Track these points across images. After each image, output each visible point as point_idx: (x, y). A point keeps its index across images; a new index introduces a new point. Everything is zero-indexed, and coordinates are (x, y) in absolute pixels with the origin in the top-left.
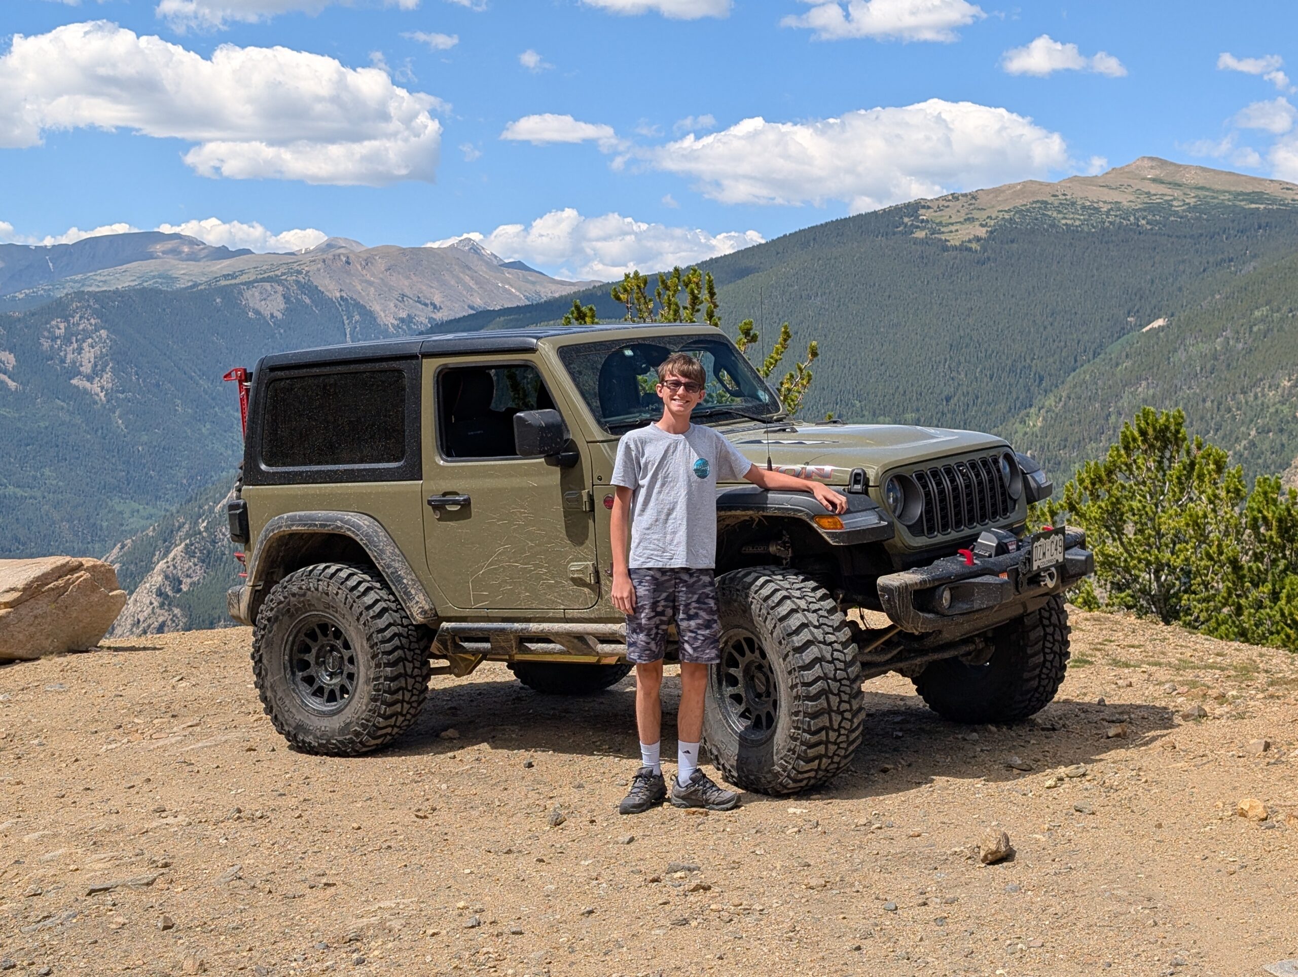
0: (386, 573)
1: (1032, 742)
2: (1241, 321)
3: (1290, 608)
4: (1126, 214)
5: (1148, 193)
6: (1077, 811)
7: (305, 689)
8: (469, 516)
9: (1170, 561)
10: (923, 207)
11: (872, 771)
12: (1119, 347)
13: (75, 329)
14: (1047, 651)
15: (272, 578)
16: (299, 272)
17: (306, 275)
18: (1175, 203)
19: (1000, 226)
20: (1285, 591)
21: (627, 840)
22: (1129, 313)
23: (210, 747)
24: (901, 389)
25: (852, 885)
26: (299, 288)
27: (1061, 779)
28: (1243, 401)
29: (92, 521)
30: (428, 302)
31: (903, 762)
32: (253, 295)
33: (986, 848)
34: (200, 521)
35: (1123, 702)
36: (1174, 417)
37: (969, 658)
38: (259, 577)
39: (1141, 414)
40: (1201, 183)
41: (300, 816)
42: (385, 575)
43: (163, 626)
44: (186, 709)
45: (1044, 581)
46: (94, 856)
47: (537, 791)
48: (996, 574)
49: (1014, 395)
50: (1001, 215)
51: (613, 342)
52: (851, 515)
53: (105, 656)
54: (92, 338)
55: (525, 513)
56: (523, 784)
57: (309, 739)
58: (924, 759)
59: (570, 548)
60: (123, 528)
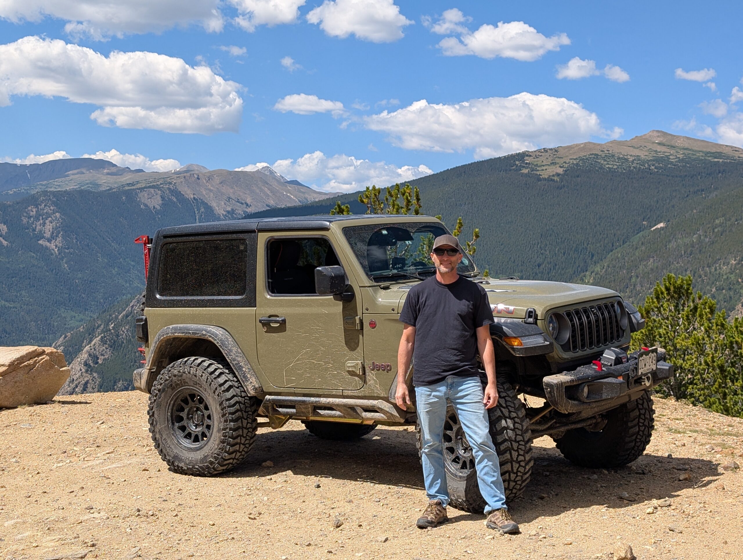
0: (233, 364)
1: (632, 482)
2: (708, 226)
4: (643, 162)
5: (656, 151)
6: (670, 530)
7: (180, 434)
8: (285, 330)
9: (682, 364)
10: (527, 156)
11: (534, 498)
12: (638, 238)
13: (42, 212)
14: (641, 424)
15: (162, 365)
16: (170, 183)
17: (174, 185)
18: (671, 157)
19: (571, 167)
21: (384, 539)
22: (644, 219)
23: (121, 467)
24: (512, 259)
26: (170, 193)
27: (656, 508)
28: (709, 272)
29: (48, 322)
30: (244, 202)
31: (553, 493)
32: (144, 196)
33: (618, 556)
34: (110, 323)
35: (683, 457)
36: (686, 280)
37: (591, 427)
38: (153, 364)
39: (666, 278)
40: (687, 146)
41: (177, 515)
42: (232, 365)
43: (87, 383)
44: (105, 442)
45: (644, 382)
46: (48, 538)
47: (324, 504)
48: (616, 377)
49: (577, 264)
50: (571, 161)
51: (375, 225)
52: (527, 337)
53: (57, 407)
54: (51, 218)
55: (320, 329)
56: (315, 498)
57: (181, 465)
58: (565, 491)
59: (347, 352)
60: (66, 326)
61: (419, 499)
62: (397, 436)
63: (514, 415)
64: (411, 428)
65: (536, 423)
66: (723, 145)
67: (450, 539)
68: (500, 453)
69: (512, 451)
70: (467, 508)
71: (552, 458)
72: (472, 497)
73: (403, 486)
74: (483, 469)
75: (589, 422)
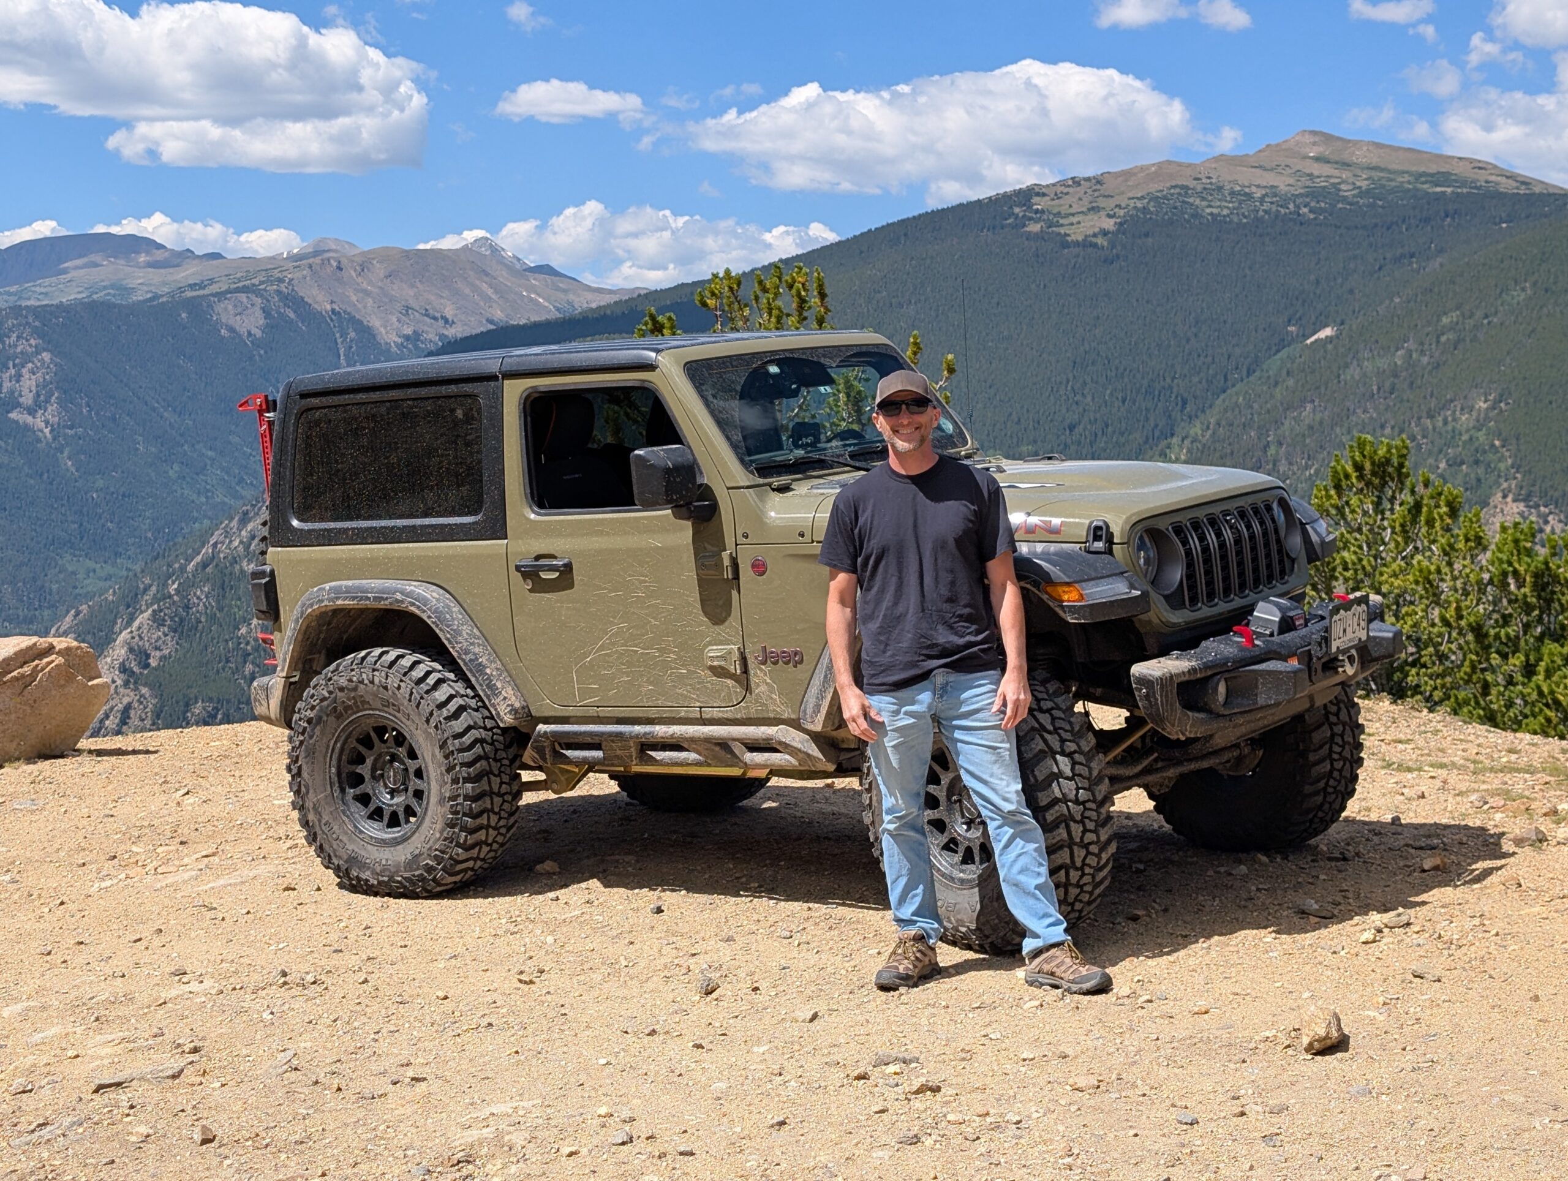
0: (463, 660)
1: (1322, 877)
2: (1426, 330)
3: (1550, 685)
4: (1285, 200)
5: (1310, 175)
6: (1415, 976)
7: (359, 811)
8: (571, 586)
10: (1038, 194)
11: (1119, 920)
12: (1279, 362)
13: (12, 351)
14: (1335, 756)
15: (311, 668)
16: (281, 280)
17: (289, 283)
18: (1343, 187)
19: (1131, 216)
20: (1543, 664)
21: (809, 1016)
22: (1289, 321)
23: (235, 884)
25: (1134, 1086)
26: (281, 300)
27: (1380, 931)
28: (1430, 427)
29: (39, 583)
30: (438, 315)
31: (1157, 906)
32: (226, 309)
33: (1312, 1034)
34: (170, 582)
35: (1423, 821)
36: (1396, 447)
37: (1228, 765)
38: (293, 666)
39: (1355, 445)
40: (1375, 161)
41: (365, 981)
42: (461, 664)
43: (128, 708)
44: (197, 833)
45: (1342, 666)
46: (98, 1037)
47: (673, 946)
48: (1284, 658)
49: (1152, 423)
50: (1132, 203)
51: (754, 355)
52: (1093, 582)
53: (86, 763)
54: (33, 363)
55: (645, 582)
56: (653, 935)
57: (366, 875)
58: (1183, 902)
59: (708, 627)
60: (77, 591)
61: (873, 929)
62: (814, 800)
63: (1071, 747)
64: (852, 782)
65: (1116, 762)
66: (1453, 157)
67: (949, 1010)
68: (1047, 828)
69: (1072, 824)
70: (979, 945)
71: (1146, 833)
72: (988, 921)
73: (838, 904)
74: (1015, 861)
75: (1226, 756)
